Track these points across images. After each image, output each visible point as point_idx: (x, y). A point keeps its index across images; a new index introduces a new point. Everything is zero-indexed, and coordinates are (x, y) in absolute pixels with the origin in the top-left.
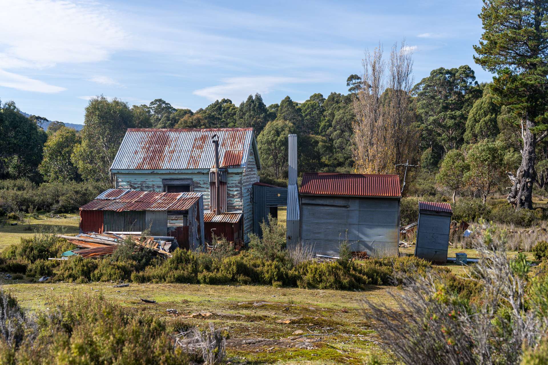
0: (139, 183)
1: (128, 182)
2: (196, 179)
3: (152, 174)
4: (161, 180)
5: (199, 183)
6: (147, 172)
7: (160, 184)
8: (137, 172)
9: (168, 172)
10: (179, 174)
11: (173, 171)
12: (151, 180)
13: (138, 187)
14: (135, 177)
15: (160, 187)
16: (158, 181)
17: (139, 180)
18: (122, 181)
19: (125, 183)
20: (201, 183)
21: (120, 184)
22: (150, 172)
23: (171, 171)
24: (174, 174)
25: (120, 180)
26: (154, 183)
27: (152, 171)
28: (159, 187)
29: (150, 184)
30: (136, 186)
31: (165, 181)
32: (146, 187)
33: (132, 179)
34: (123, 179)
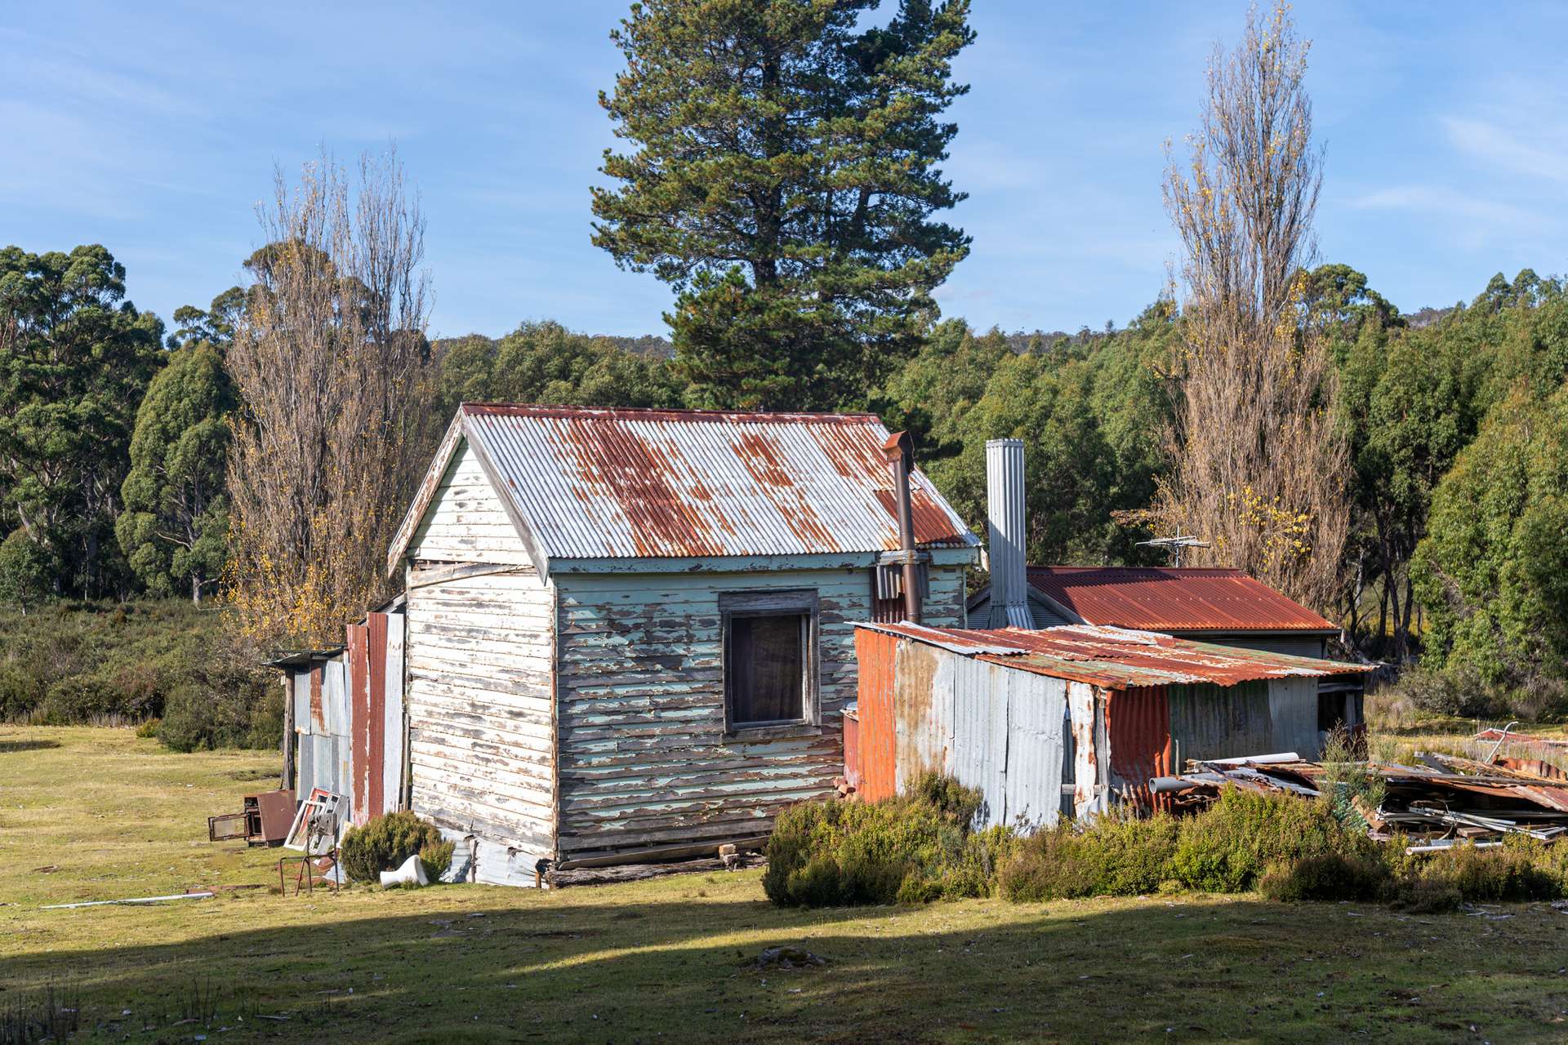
0: (639, 610)
1: (600, 608)
2: (828, 589)
3: (695, 573)
4: (715, 597)
5: (836, 606)
6: (675, 567)
7: (712, 611)
8: (640, 568)
9: (745, 565)
10: (780, 572)
11: (764, 563)
12: (682, 597)
13: (637, 626)
14: (623, 586)
15: (713, 623)
16: (702, 601)
17: (642, 596)
18: (580, 606)
19: (588, 614)
20: (844, 602)
21: (570, 616)
22: (686, 566)
23: (758, 564)
24: (765, 572)
25: (571, 601)
26: (691, 610)
27: (693, 563)
28: (707, 624)
29: (679, 612)
30: (629, 623)
31: (727, 601)
32: (664, 624)
33: (614, 595)
34: (584, 597)
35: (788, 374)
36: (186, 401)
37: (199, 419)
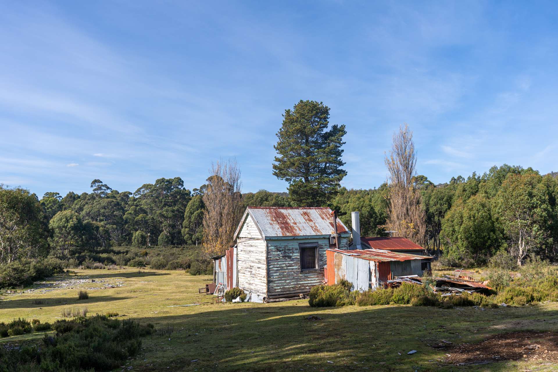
0: (283, 247)
1: (275, 246)
2: (320, 242)
3: (294, 239)
4: (298, 244)
5: (322, 245)
6: (290, 238)
7: (297, 247)
8: (283, 238)
9: (304, 238)
10: (311, 239)
11: (308, 237)
12: (291, 244)
13: (282, 250)
14: (280, 242)
15: (298, 249)
16: (295, 245)
17: (283, 244)
18: (271, 246)
19: (273, 248)
20: (324, 245)
21: (269, 248)
22: (292, 238)
23: (306, 237)
24: (308, 239)
25: (269, 245)
26: (293, 247)
27: (294, 237)
28: (296, 249)
29: (291, 247)
30: (281, 249)
31: (300, 245)
32: (288, 249)
33: (278, 244)
34: (272, 244)
35: (311, 199)
36: (195, 206)
37: (198, 210)
